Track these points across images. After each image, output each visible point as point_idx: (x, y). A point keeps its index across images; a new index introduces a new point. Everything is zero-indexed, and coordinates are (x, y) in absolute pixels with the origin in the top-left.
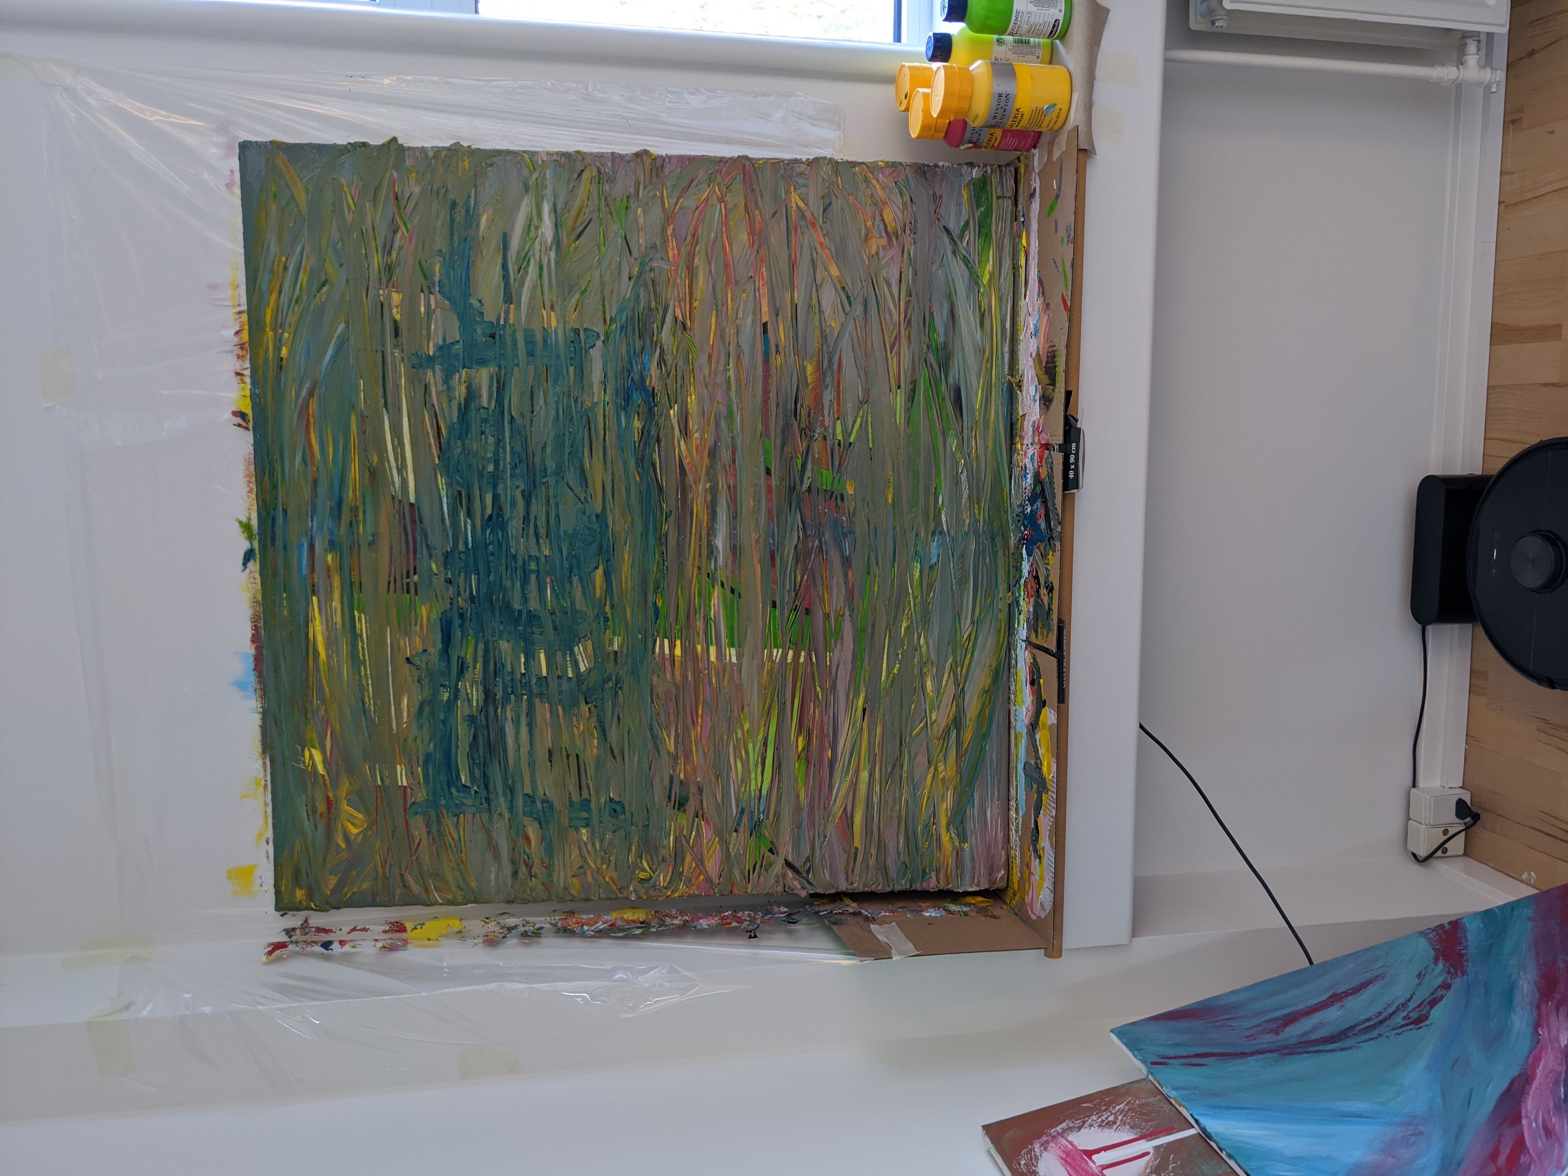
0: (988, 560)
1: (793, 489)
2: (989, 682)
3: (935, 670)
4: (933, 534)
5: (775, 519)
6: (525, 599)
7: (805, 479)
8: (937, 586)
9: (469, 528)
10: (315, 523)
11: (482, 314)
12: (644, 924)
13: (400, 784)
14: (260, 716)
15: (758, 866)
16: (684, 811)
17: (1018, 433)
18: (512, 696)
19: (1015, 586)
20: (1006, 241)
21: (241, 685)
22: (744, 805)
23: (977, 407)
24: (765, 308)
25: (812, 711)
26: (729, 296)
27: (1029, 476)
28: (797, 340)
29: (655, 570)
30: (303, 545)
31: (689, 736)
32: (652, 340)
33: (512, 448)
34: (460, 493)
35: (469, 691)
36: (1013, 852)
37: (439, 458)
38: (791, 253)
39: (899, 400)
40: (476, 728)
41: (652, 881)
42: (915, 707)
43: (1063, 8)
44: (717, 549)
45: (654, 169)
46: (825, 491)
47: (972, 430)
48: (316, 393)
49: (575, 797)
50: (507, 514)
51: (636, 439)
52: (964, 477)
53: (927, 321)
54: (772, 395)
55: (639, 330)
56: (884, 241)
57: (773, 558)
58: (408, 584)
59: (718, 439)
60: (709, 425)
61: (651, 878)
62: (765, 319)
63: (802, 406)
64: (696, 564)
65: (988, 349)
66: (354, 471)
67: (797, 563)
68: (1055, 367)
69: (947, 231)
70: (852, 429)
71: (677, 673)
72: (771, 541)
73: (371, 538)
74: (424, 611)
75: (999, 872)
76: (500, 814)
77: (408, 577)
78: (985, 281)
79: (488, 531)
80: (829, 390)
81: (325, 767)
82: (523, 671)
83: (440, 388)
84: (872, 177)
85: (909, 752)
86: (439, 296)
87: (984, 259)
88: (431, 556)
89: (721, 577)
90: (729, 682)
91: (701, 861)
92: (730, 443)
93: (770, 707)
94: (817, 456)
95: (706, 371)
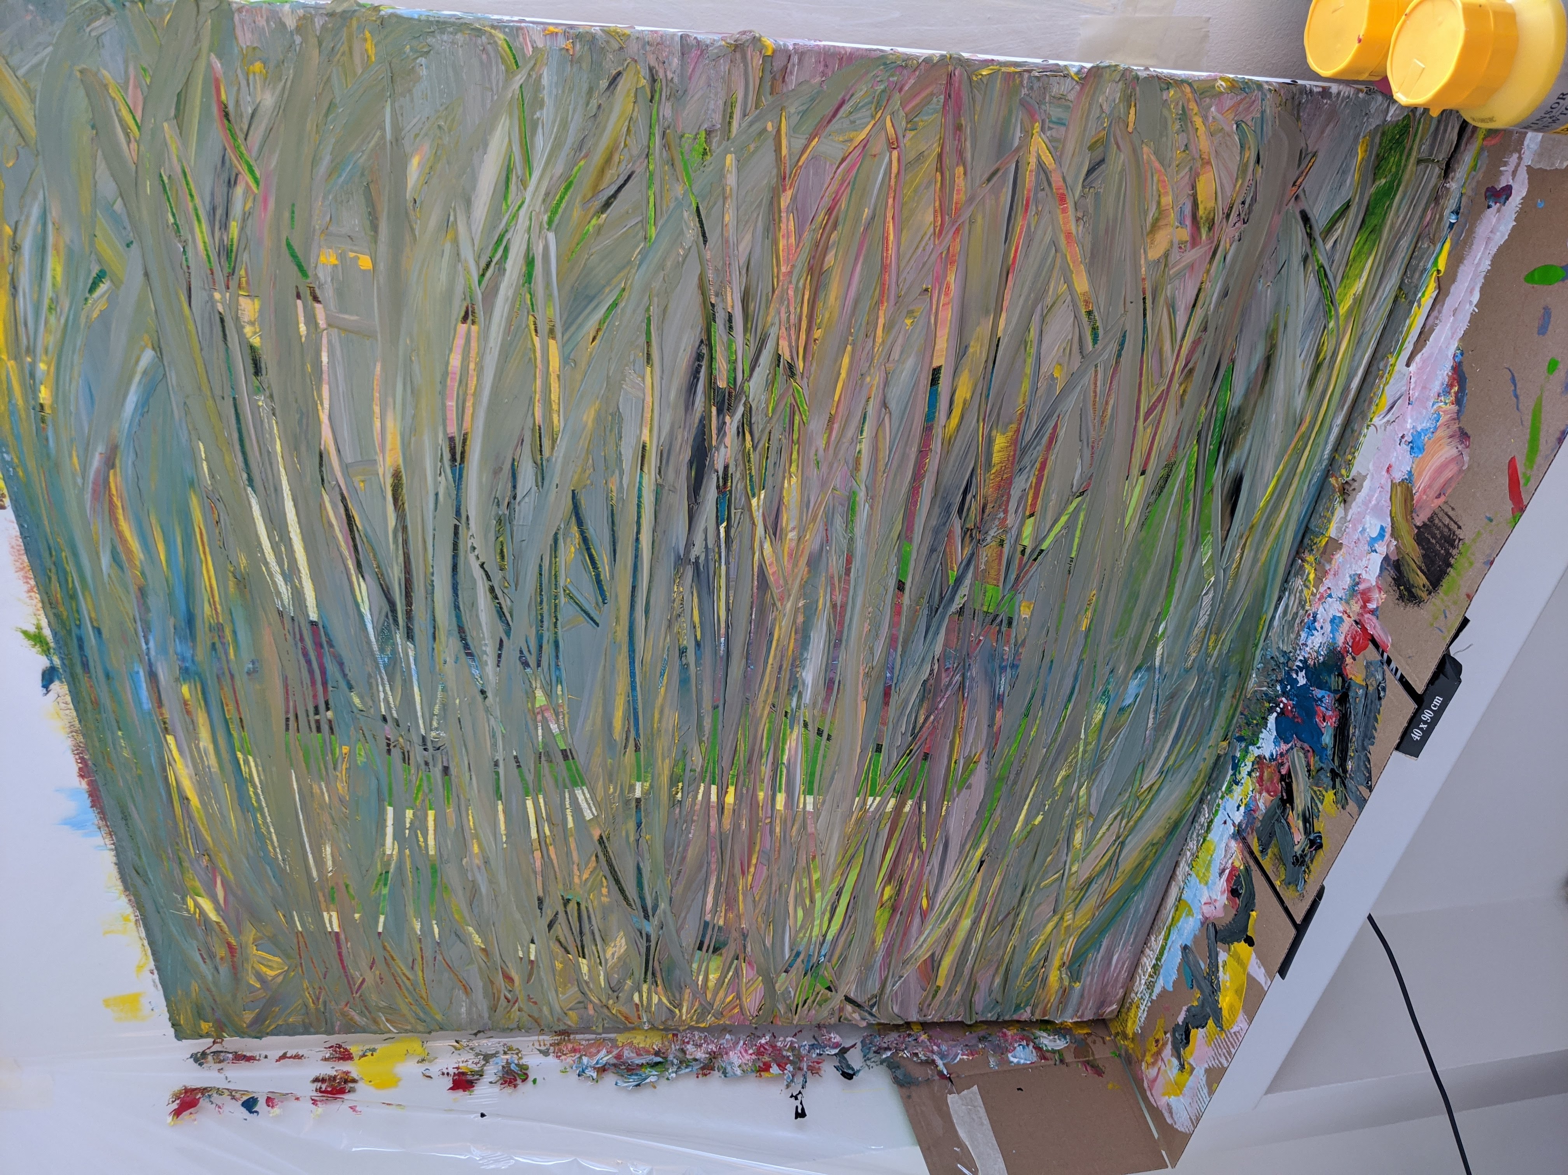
0: (1207, 703)
1: (934, 610)
2: (1162, 833)
3: (1091, 822)
4: (1139, 669)
5: (900, 647)
7: (957, 597)
8: (1123, 732)
10: (152, 644)
12: (659, 1057)
13: (329, 930)
14: (113, 853)
15: (810, 1000)
16: (720, 955)
19: (1238, 740)
20: (1404, 243)
21: (76, 824)
22: (801, 949)
23: (1262, 504)
24: (942, 344)
25: (909, 861)
26: (882, 321)
27: (1319, 640)
28: (987, 395)
30: (138, 673)
31: (736, 884)
36: (1135, 996)
38: (1009, 249)
39: (1138, 492)
42: (1052, 860)
44: (804, 683)
45: (768, 77)
46: (986, 613)
47: (1241, 537)
48: (117, 462)
52: (1207, 600)
53: (1222, 371)
56: (1184, 234)
57: (887, 694)
58: (318, 722)
59: (827, 540)
60: (814, 519)
62: (937, 362)
63: (975, 496)
64: (769, 701)
65: (1308, 419)
66: (208, 576)
67: (922, 701)
69: (1306, 218)
70: (1050, 530)
71: (727, 821)
72: (888, 674)
73: (251, 666)
75: (1111, 1004)
77: (317, 712)
78: (1343, 309)
80: (1024, 476)
81: (219, 914)
83: (348, 457)
84: (1196, 110)
85: (1032, 901)
86: (333, 309)
87: (1353, 272)
88: (351, 688)
89: (804, 716)
90: (799, 830)
92: (845, 546)
93: (853, 857)
94: (983, 567)
95: (821, 443)
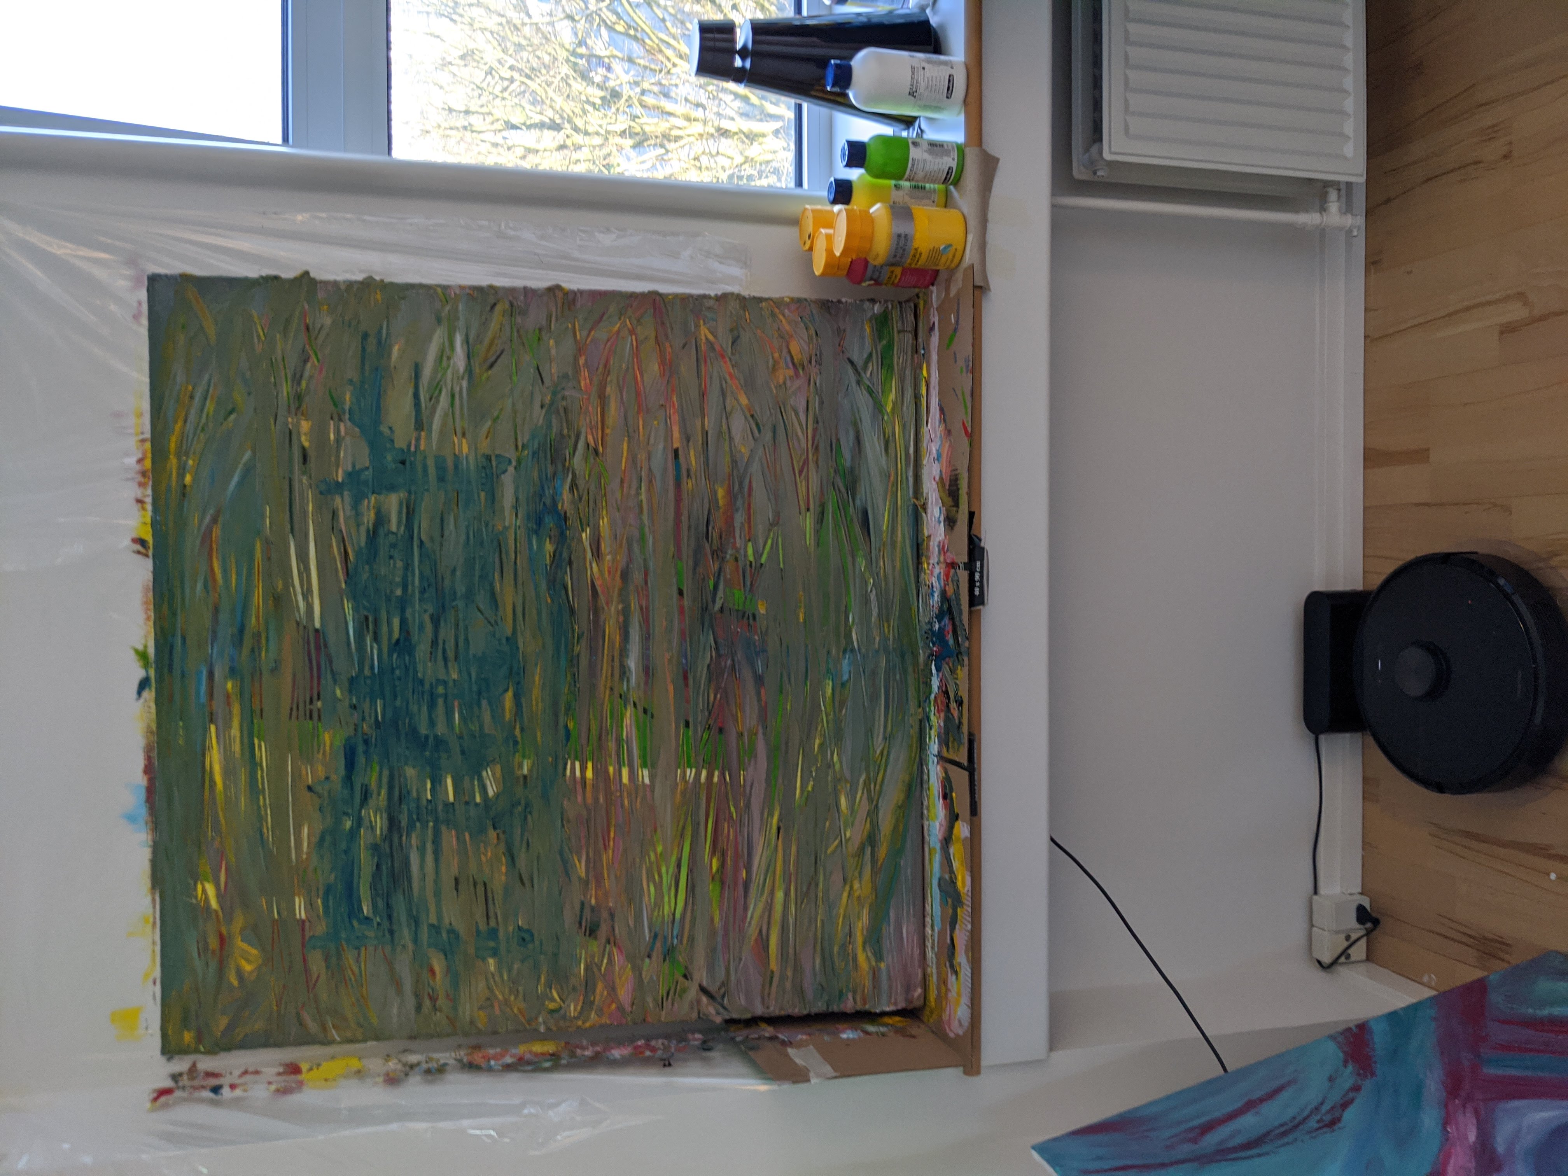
0: (898, 677)
1: (705, 609)
2: (902, 796)
3: (848, 787)
4: (845, 652)
5: (688, 640)
6: (432, 723)
7: (717, 599)
8: (849, 703)
9: (375, 652)
10: (215, 649)
11: (392, 441)
12: (554, 1057)
13: (298, 917)
14: (150, 850)
15: (671, 993)
16: (596, 938)
17: (925, 553)
18: (418, 824)
19: (925, 701)
20: (908, 372)
21: (131, 818)
22: (657, 929)
23: (885, 528)
24: (676, 434)
25: (726, 831)
26: (641, 423)
27: (936, 595)
28: (708, 465)
29: (566, 691)
30: (202, 673)
31: (601, 861)
32: (564, 466)
33: (421, 573)
34: (367, 618)
35: (373, 819)
36: (929, 970)
37: (346, 582)
38: (701, 382)
39: (809, 522)
40: (379, 858)
41: (562, 1012)
42: (830, 824)
43: (956, 158)
44: (629, 670)
45: (566, 303)
46: (738, 611)
47: (880, 550)
48: (220, 520)
49: (483, 927)
50: (415, 638)
51: (548, 562)
52: (873, 596)
53: (834, 447)
54: (684, 518)
55: (551, 456)
56: (791, 372)
57: (686, 678)
58: (311, 711)
59: (630, 560)
60: (621, 546)
61: (561, 1008)
62: (676, 445)
63: (713, 528)
64: (609, 685)
65: (893, 474)
66: (258, 597)
67: (710, 682)
68: (958, 489)
69: (851, 362)
70: (763, 549)
71: (589, 795)
72: (684, 661)
73: (274, 665)
74: (327, 738)
75: (915, 991)
76: (404, 946)
77: (311, 702)
78: (889, 408)
79: (395, 656)
80: (740, 513)
81: (218, 902)
82: (429, 797)
83: (348, 513)
84: (778, 311)
85: (825, 869)
86: (349, 423)
87: (886, 390)
88: (335, 681)
89: (634, 698)
90: (641, 804)
91: (612, 989)
92: (642, 565)
93: (684, 828)
94: (729, 576)
95: (618, 495)
